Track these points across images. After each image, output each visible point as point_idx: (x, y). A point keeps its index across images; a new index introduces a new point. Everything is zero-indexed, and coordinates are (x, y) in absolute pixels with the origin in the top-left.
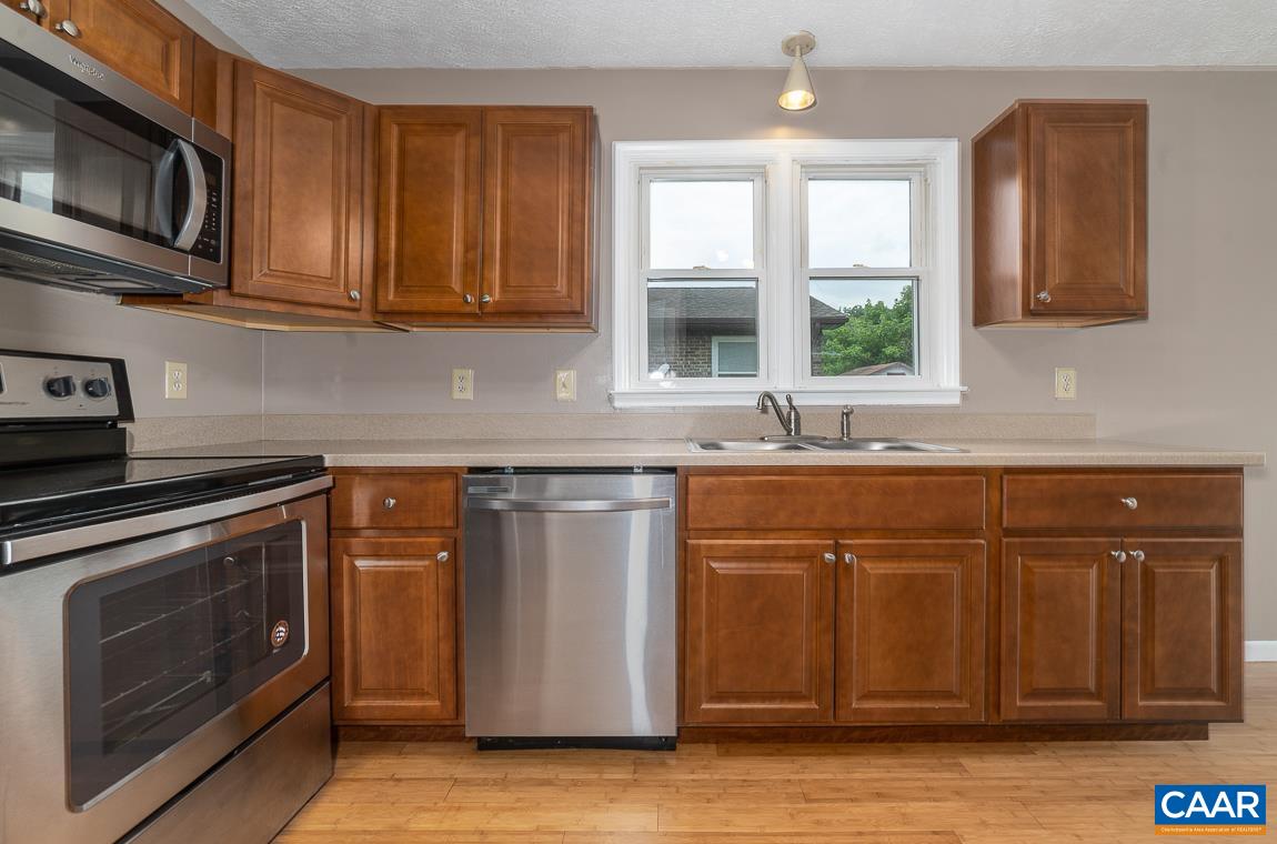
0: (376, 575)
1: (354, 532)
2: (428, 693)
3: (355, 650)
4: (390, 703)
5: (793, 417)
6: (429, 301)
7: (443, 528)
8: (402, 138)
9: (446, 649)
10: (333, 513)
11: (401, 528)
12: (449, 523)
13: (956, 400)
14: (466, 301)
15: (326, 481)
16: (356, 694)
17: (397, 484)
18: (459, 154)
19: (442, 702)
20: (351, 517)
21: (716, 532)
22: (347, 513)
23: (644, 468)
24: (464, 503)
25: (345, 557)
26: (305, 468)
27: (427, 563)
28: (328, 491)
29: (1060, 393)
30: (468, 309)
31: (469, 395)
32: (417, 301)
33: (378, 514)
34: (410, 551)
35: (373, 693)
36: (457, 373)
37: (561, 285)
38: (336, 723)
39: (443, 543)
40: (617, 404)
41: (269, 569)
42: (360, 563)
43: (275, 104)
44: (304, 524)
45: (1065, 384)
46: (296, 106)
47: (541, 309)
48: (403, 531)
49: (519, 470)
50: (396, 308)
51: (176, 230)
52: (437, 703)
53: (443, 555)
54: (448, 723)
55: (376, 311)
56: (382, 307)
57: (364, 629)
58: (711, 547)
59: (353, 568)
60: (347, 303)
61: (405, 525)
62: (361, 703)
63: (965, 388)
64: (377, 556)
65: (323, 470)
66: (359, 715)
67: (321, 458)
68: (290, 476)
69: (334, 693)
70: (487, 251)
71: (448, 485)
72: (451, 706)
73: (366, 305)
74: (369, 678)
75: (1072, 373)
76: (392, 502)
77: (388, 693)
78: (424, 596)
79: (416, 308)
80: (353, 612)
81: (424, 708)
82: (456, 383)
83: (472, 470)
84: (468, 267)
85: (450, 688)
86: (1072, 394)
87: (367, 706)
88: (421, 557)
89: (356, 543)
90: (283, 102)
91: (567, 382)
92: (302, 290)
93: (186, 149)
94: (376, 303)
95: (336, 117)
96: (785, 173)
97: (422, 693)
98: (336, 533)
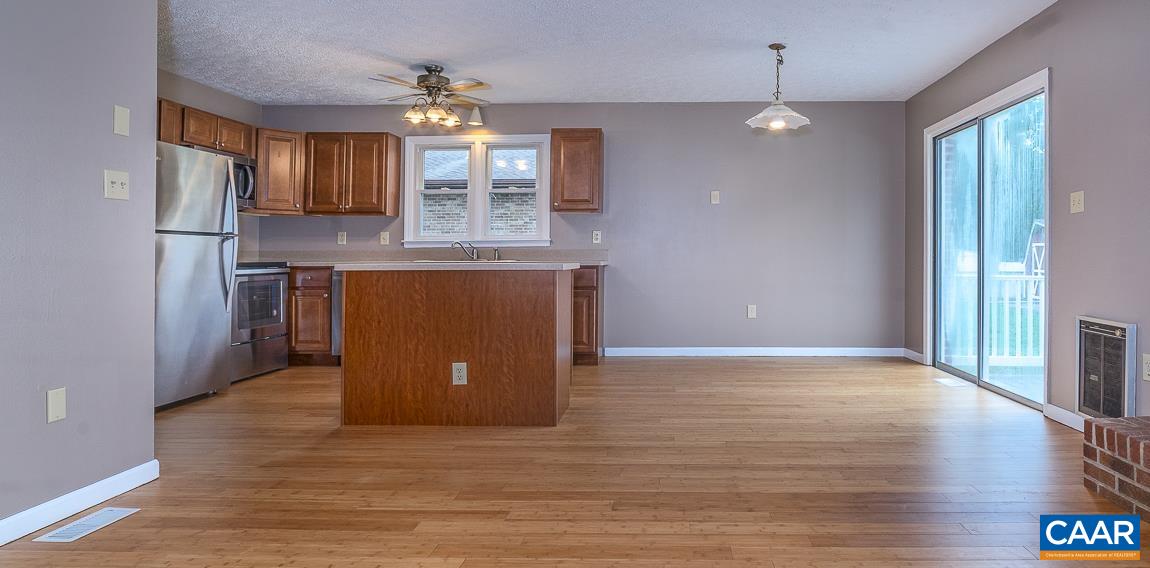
2: (320, 342)
3: (297, 328)
4: (308, 346)
5: (475, 251)
6: (326, 207)
7: (326, 286)
8: (316, 145)
9: (326, 327)
10: (291, 280)
12: (328, 285)
13: (548, 245)
14: (339, 207)
15: (288, 270)
16: (296, 343)
17: (312, 272)
18: (337, 151)
19: (324, 345)
20: (296, 283)
22: (296, 281)
25: (294, 296)
26: (282, 265)
28: (289, 273)
29: (594, 241)
30: (340, 210)
31: (345, 243)
32: (322, 207)
35: (302, 342)
36: (339, 234)
37: (375, 200)
38: (292, 354)
39: (327, 292)
40: (406, 246)
42: (299, 298)
43: (270, 141)
44: (281, 282)
45: (597, 237)
46: (277, 140)
47: (366, 209)
50: (314, 210)
51: (244, 194)
53: (326, 295)
54: (327, 353)
55: (305, 211)
56: (307, 210)
59: (297, 300)
60: (295, 209)
62: (298, 345)
63: (551, 239)
64: (304, 296)
65: (286, 267)
66: (298, 350)
67: (286, 263)
68: (277, 266)
69: (289, 340)
70: (347, 188)
72: (328, 347)
73: (302, 209)
74: (301, 337)
75: (599, 233)
76: (310, 278)
77: (307, 342)
78: (319, 310)
79: (321, 209)
80: (296, 315)
81: (318, 348)
82: (339, 237)
84: (340, 194)
85: (328, 340)
86: (599, 241)
87: (301, 346)
89: (298, 292)
90: (274, 139)
91: (385, 237)
92: (279, 205)
93: (248, 168)
94: (305, 208)
95: (291, 140)
96: (479, 149)
97: (318, 342)
98: (292, 287)
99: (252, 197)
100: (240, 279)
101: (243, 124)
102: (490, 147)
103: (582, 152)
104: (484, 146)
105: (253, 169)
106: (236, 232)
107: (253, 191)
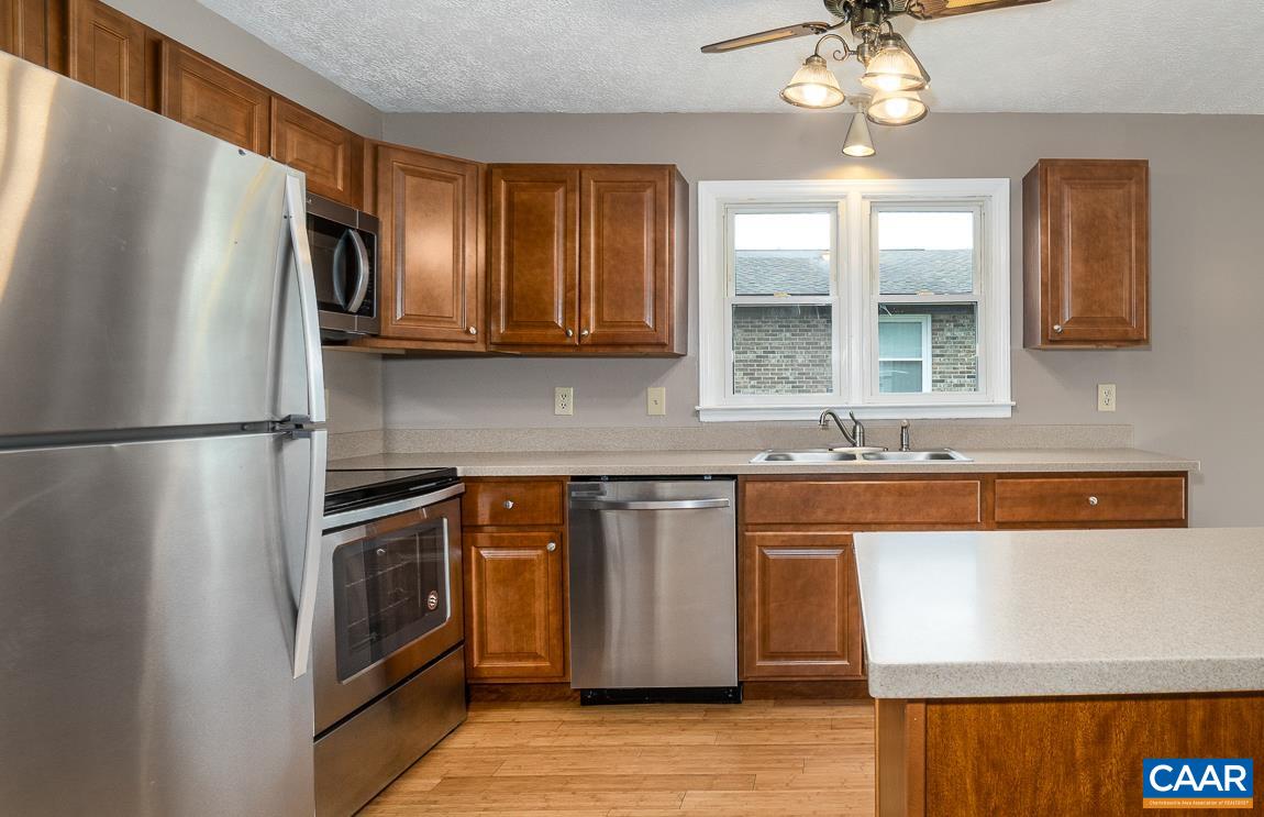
0: (497, 563)
1: (478, 528)
2: (540, 657)
3: (482, 622)
4: (511, 664)
5: (858, 431)
6: (536, 334)
7: (551, 525)
8: (510, 193)
9: (554, 620)
10: (464, 513)
11: (518, 525)
12: (557, 521)
13: (1008, 414)
14: (567, 334)
15: (459, 488)
16: (482, 658)
17: (516, 490)
18: (559, 206)
19: (551, 662)
20: (477, 516)
21: (768, 526)
22: (474, 513)
23: (713, 476)
24: (569, 504)
25: (473, 548)
26: (444, 478)
27: (540, 552)
28: (460, 496)
29: (1102, 407)
30: (568, 341)
31: (570, 410)
32: (526, 335)
33: (498, 515)
34: (525, 542)
35: (496, 656)
36: (559, 391)
37: (648, 318)
38: (469, 681)
39: (551, 537)
40: (703, 418)
41: (422, 558)
42: (484, 553)
43: (407, 177)
44: (445, 520)
45: (1108, 398)
46: (422, 175)
47: (631, 341)
48: (519, 527)
49: (612, 478)
50: (507, 341)
51: (349, 300)
52: (548, 664)
53: (552, 546)
54: (557, 681)
55: (489, 343)
56: (494, 339)
57: (491, 604)
58: (763, 537)
59: (480, 557)
60: (465, 337)
61: (521, 523)
62: (486, 665)
63: (1014, 403)
64: (497, 547)
65: (457, 480)
66: (485, 674)
67: (455, 470)
68: (434, 484)
69: (467, 656)
70: (583, 291)
71: (555, 490)
72: (559, 666)
73: (481, 338)
74: (494, 645)
75: (1113, 388)
76: (511, 504)
77: (508, 656)
78: (537, 580)
79: (524, 340)
80: (480, 592)
81: (537, 668)
82: (559, 400)
83: (575, 478)
84: (568, 305)
85: (559, 652)
86: (1112, 407)
87: (492, 667)
88: (536, 548)
89: (482, 538)
90: (414, 173)
91: (658, 397)
92: (430, 329)
93: (354, 235)
94: (486, 332)
95: (455, 179)
96: (855, 208)
97: (536, 657)
98: (467, 529)
99: (366, 309)
100: (338, 539)
101: (339, 127)
102: (878, 205)
103: (1110, 213)
104: (867, 204)
105: (369, 241)
106: (318, 413)
107: (369, 295)
